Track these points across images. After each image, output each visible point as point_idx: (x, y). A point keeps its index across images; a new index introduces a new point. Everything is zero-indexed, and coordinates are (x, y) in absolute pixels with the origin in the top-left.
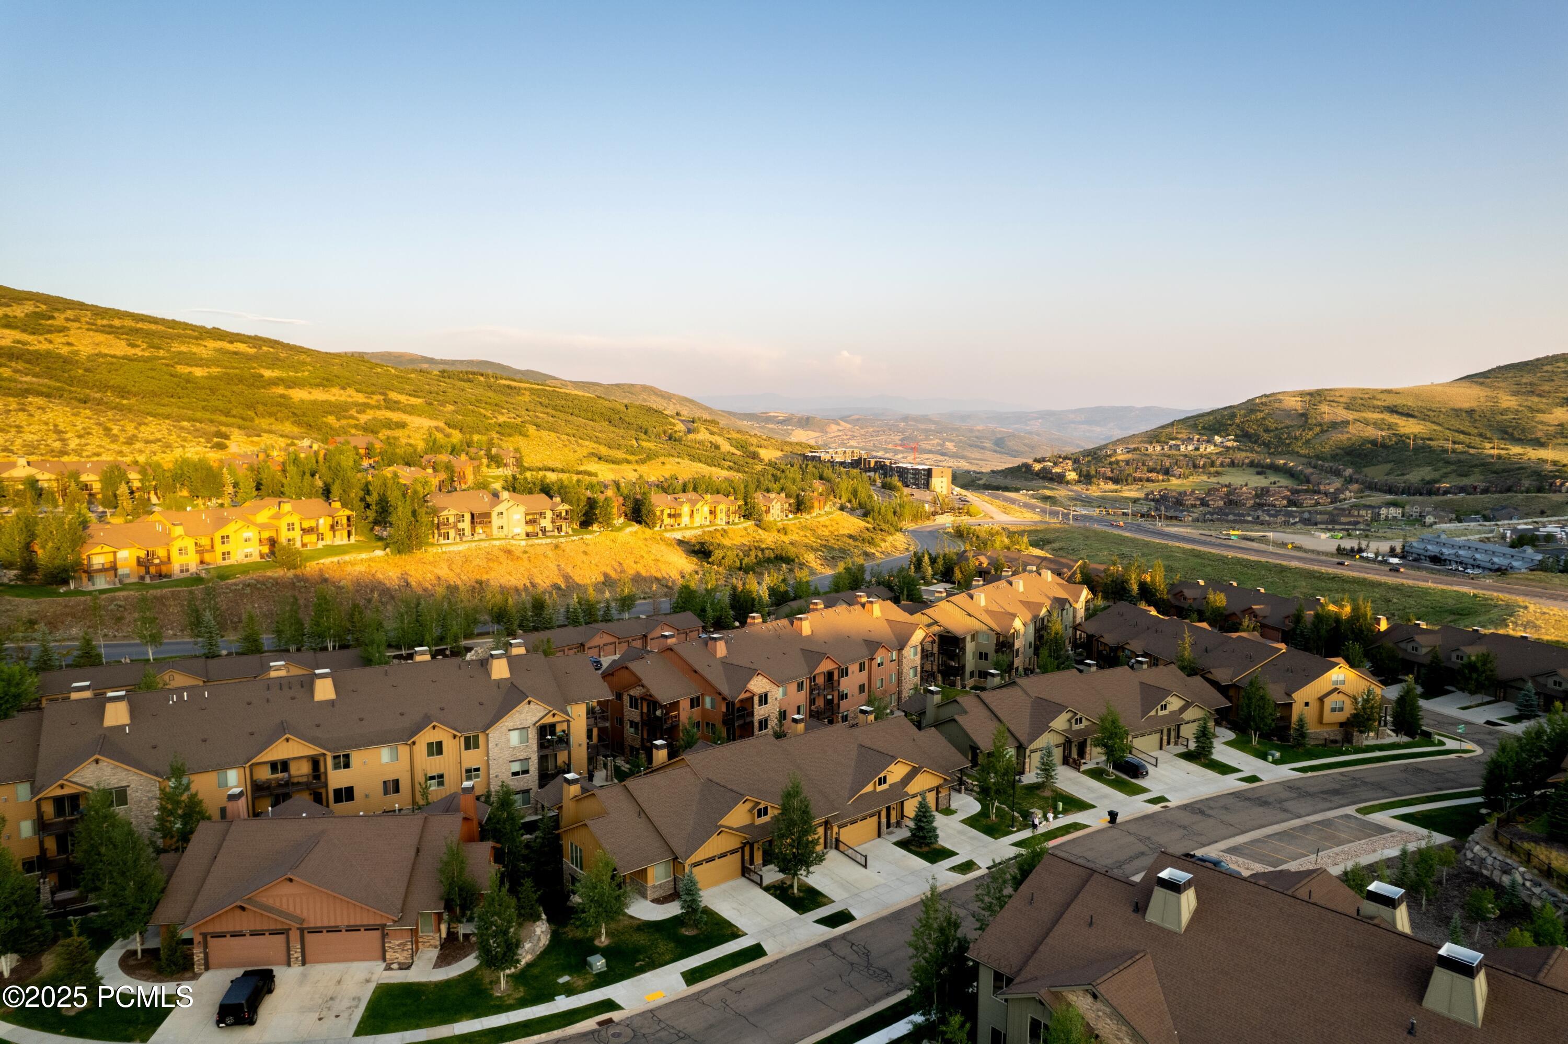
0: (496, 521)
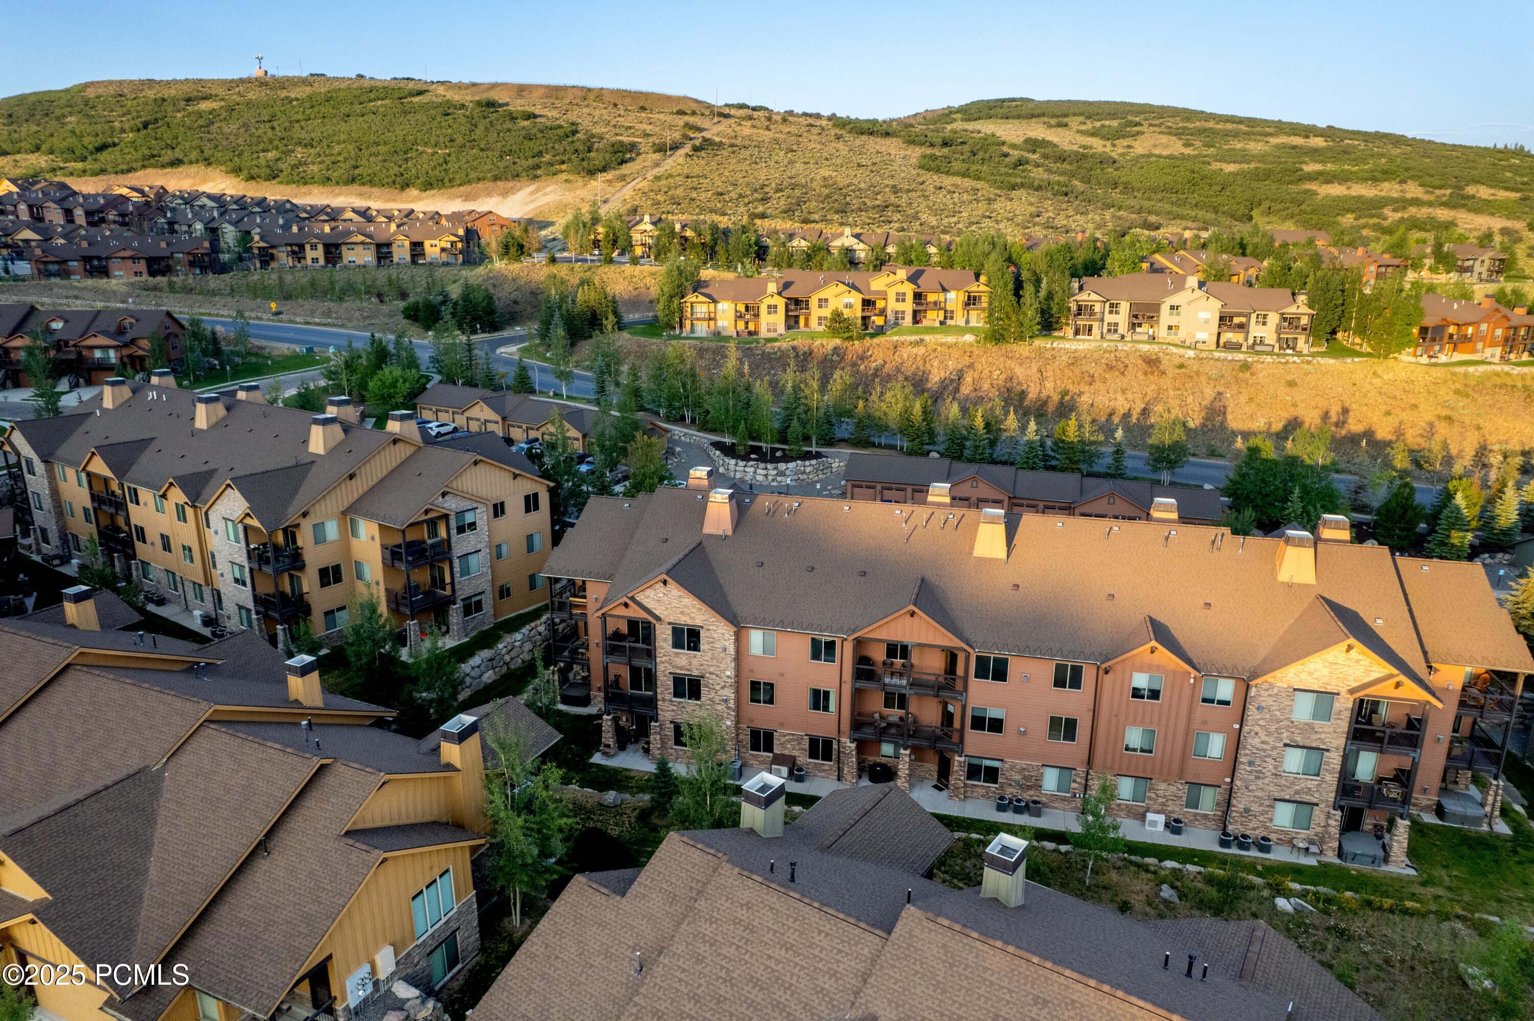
0: (1165, 317)
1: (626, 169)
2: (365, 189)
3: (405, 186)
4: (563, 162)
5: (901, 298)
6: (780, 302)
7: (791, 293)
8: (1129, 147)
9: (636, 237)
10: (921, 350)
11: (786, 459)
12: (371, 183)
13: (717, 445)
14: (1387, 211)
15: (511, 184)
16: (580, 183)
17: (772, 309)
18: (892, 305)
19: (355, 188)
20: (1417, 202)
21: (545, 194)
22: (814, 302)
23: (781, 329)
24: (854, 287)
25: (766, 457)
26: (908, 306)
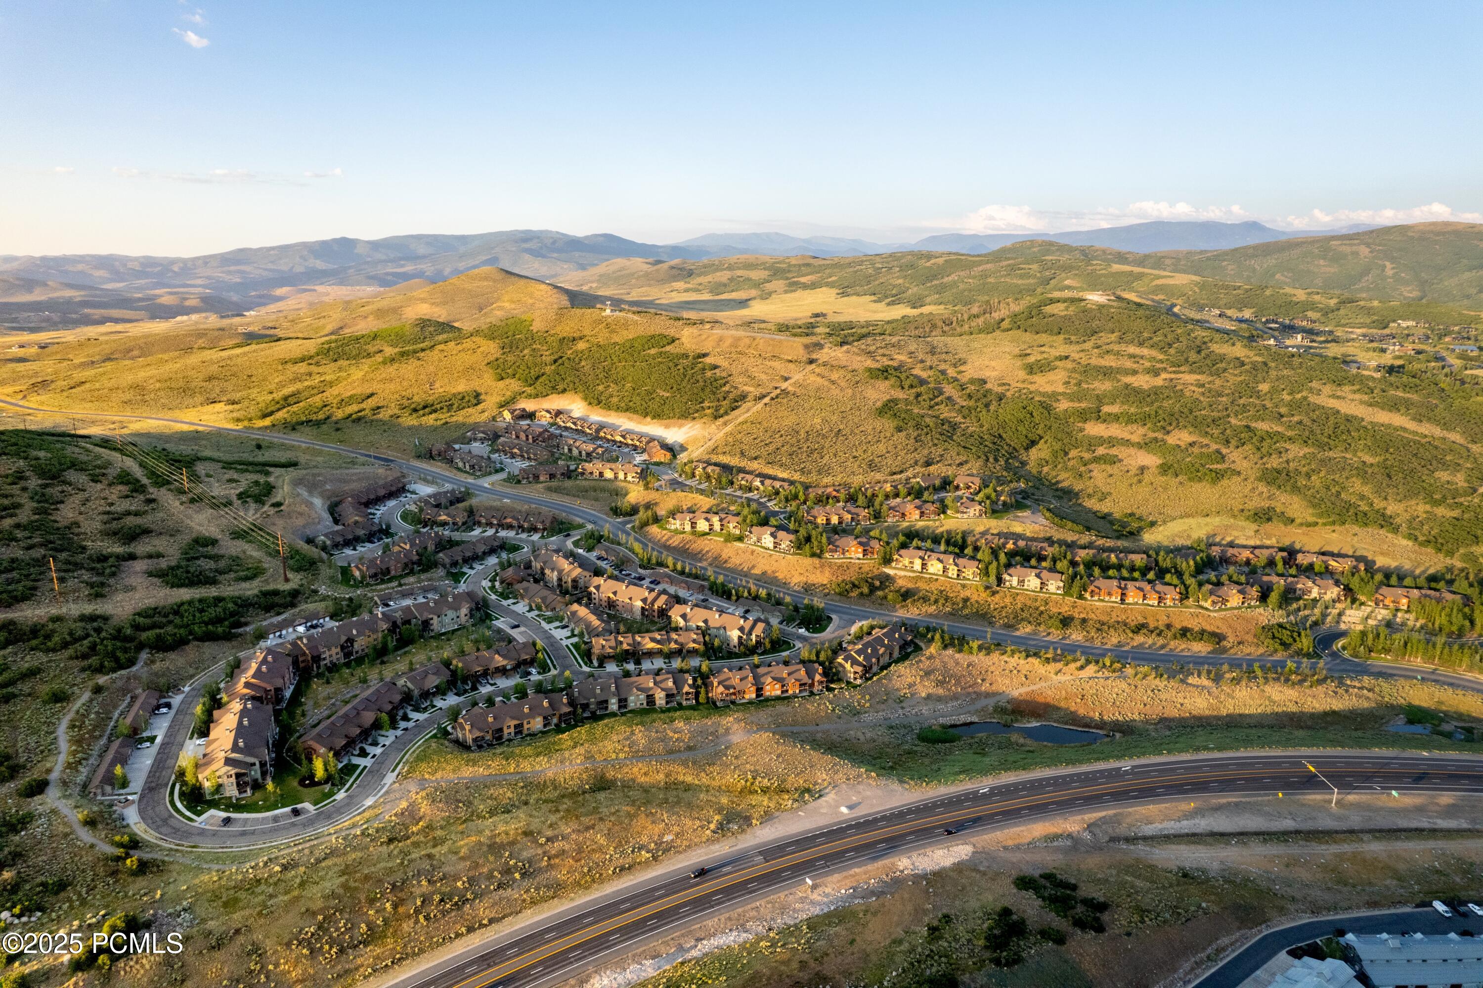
1: (733, 414)
2: (631, 415)
3: (646, 415)
4: (710, 408)
5: (717, 525)
6: (690, 523)
7: (694, 520)
10: (711, 543)
12: (634, 412)
13: (639, 565)
16: (708, 425)
17: (688, 524)
19: (627, 413)
21: (693, 430)
22: (698, 523)
24: (708, 520)
25: (645, 568)
26: (719, 527)
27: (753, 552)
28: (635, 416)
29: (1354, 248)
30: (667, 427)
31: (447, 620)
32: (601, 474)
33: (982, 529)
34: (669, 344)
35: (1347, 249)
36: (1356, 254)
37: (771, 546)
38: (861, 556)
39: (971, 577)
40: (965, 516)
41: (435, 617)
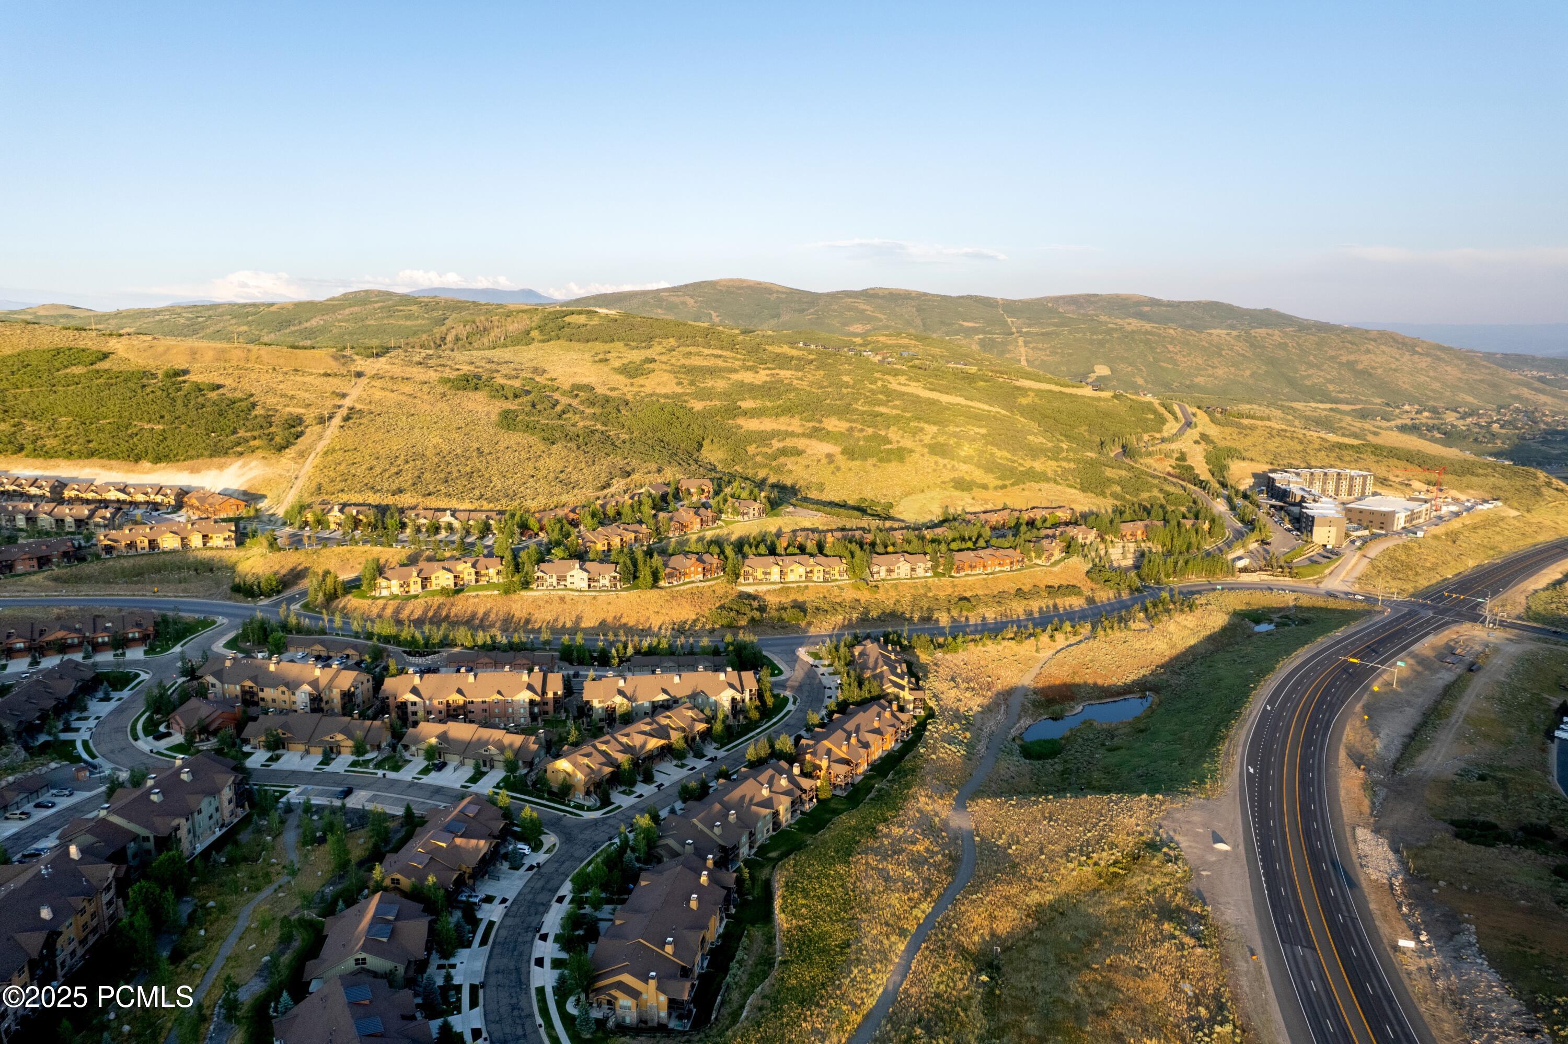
1: (302, 443)
2: (105, 462)
3: (138, 459)
4: (255, 438)
5: (470, 574)
6: (419, 580)
7: (423, 575)
8: (642, 386)
9: (331, 519)
10: (477, 600)
11: (428, 655)
12: (109, 457)
13: (405, 652)
14: (774, 442)
15: (223, 460)
16: (274, 461)
17: (415, 582)
18: (466, 578)
19: (95, 460)
20: (792, 434)
21: (251, 469)
22: (433, 577)
23: (420, 590)
24: (449, 570)
25: (421, 655)
26: (473, 577)
27: (562, 599)
28: (113, 462)
29: (682, 299)
30: (194, 470)
31: (201, 820)
32: (153, 544)
33: (774, 530)
34: (101, 360)
35: (677, 300)
36: (684, 303)
37: (584, 585)
38: (701, 577)
39: (837, 577)
40: (746, 518)
41: (182, 821)
